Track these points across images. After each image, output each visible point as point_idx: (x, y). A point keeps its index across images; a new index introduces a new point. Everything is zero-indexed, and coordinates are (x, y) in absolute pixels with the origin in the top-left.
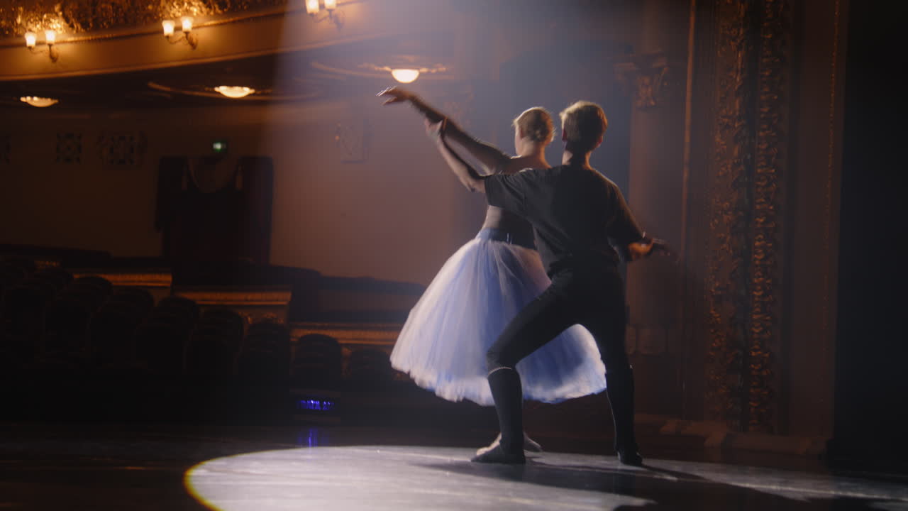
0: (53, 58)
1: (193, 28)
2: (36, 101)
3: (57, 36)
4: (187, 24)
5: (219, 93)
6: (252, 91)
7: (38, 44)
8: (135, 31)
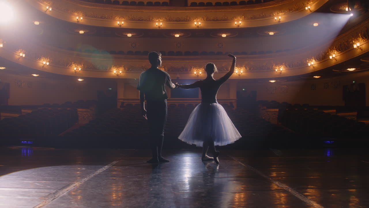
0: (314, 67)
1: (335, 57)
2: (316, 77)
3: (314, 63)
4: (334, 56)
5: (348, 70)
6: (355, 69)
7: (311, 65)
8: (326, 59)
